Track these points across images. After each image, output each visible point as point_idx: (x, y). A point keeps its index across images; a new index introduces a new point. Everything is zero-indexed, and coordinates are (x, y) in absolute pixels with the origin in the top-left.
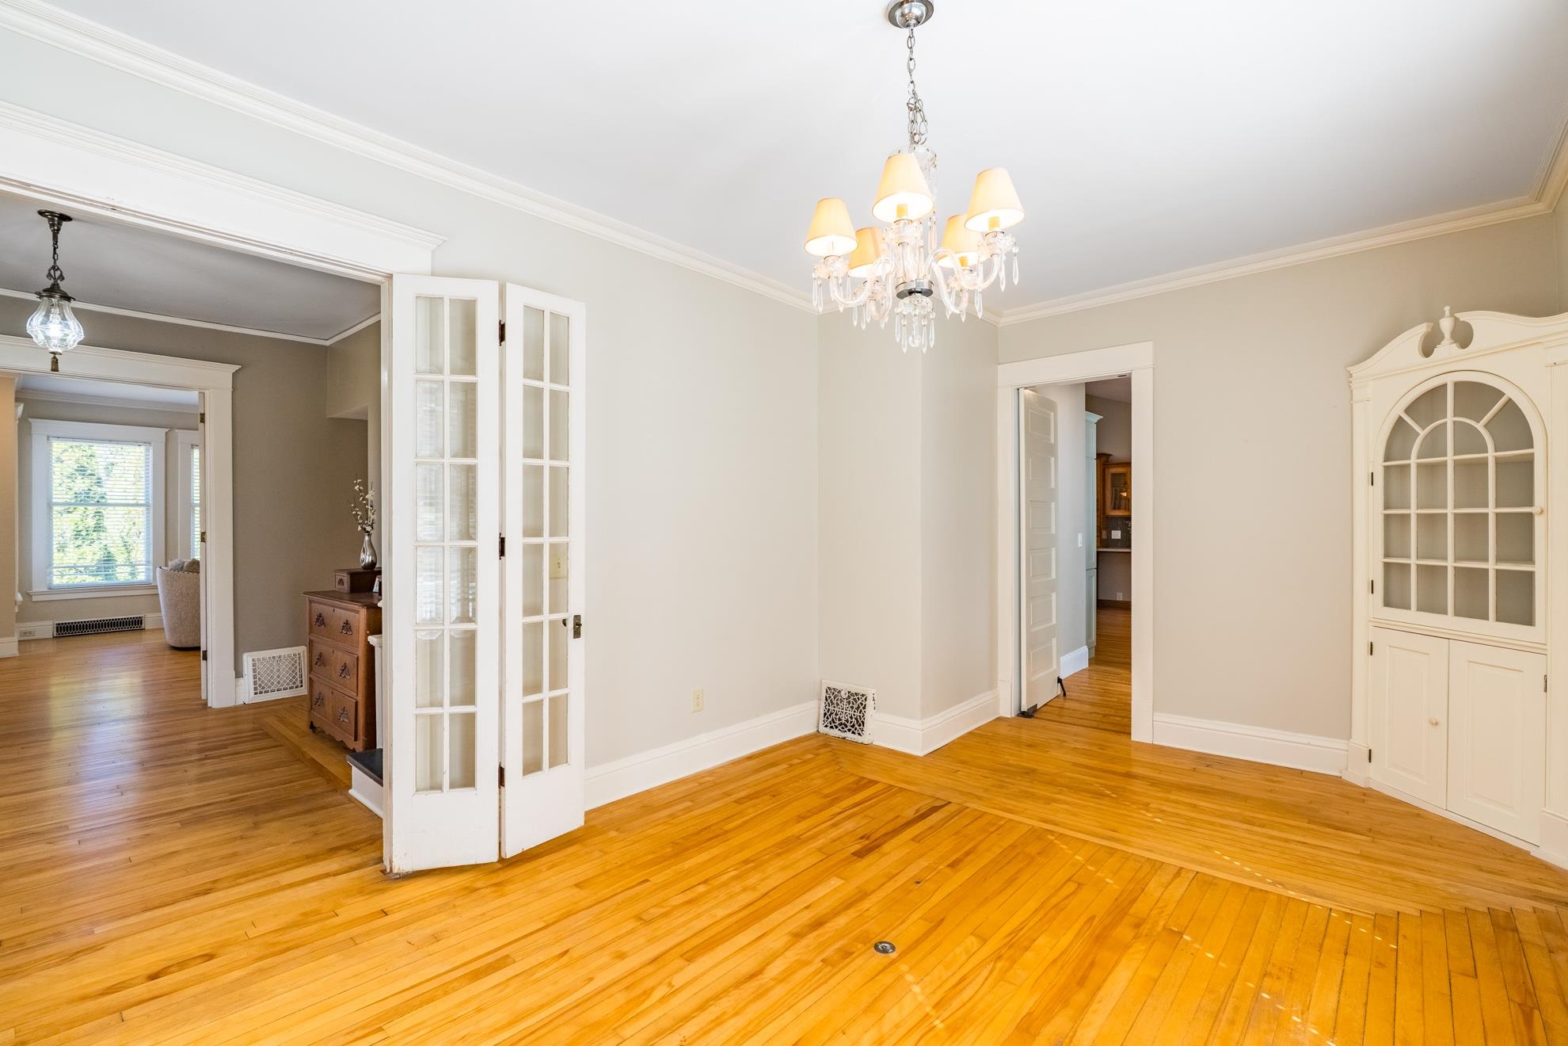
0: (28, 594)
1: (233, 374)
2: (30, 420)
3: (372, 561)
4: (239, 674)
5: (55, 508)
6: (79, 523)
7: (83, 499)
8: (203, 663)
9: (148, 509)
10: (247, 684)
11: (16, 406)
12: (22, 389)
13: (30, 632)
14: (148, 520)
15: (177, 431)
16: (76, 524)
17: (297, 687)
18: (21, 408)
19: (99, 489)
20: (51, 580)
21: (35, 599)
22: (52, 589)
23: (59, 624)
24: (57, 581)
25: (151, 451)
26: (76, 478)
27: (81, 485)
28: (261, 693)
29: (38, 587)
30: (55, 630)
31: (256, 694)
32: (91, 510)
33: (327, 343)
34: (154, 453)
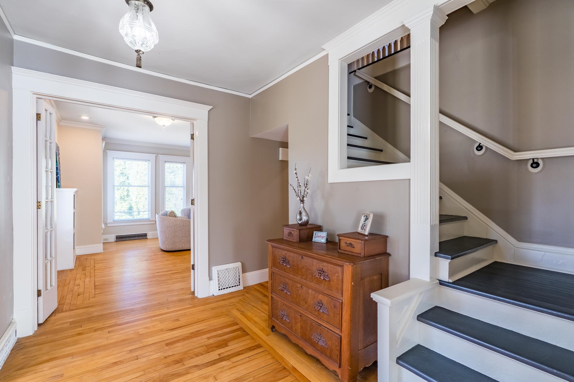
0: (106, 223)
1: (208, 111)
2: (107, 151)
3: (307, 220)
4: (210, 279)
5: (116, 188)
6: (121, 194)
7: (123, 184)
8: (192, 271)
9: (149, 188)
10: (214, 284)
11: (102, 143)
12: (104, 138)
13: (107, 239)
14: (149, 193)
15: (159, 155)
16: (120, 194)
17: (238, 285)
18: (104, 144)
19: (128, 181)
20: (114, 217)
21: (108, 225)
22: (114, 221)
23: (117, 236)
24: (116, 218)
25: (150, 164)
26: (120, 177)
27: (122, 179)
28: (222, 289)
29: (109, 221)
30: (116, 238)
31: (219, 290)
32: (126, 188)
33: (250, 97)
34: (151, 165)
